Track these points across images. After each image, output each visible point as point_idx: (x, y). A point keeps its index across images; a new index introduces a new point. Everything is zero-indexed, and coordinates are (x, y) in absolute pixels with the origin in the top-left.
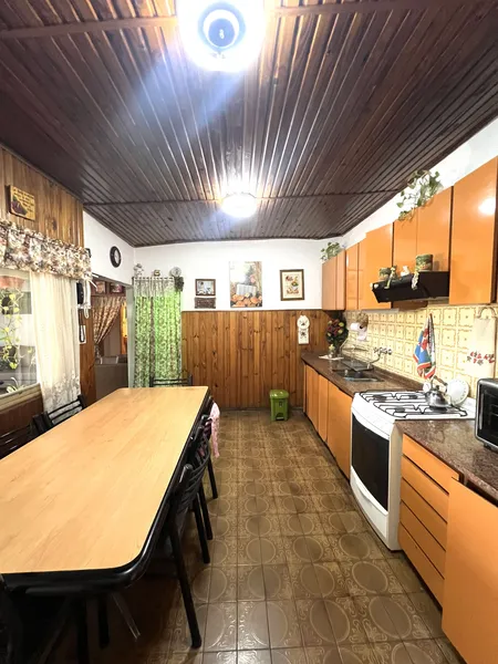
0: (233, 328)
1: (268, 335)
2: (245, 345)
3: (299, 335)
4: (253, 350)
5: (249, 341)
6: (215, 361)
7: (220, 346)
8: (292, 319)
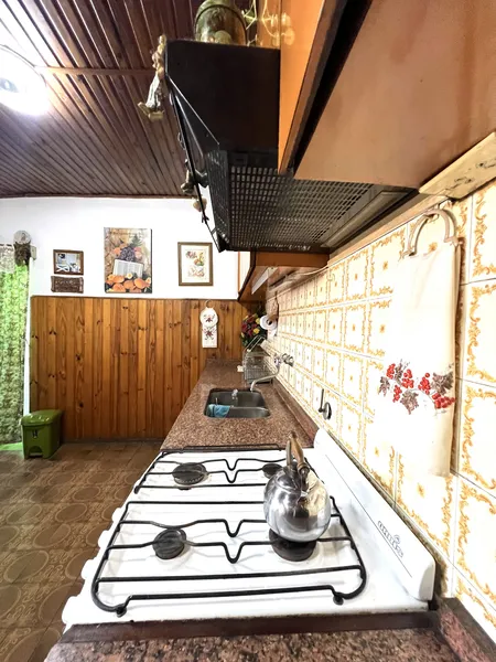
0: (107, 322)
1: (159, 333)
2: (125, 348)
3: (204, 336)
4: (136, 354)
5: (131, 341)
6: (80, 368)
7: (88, 348)
8: (194, 312)
